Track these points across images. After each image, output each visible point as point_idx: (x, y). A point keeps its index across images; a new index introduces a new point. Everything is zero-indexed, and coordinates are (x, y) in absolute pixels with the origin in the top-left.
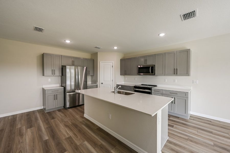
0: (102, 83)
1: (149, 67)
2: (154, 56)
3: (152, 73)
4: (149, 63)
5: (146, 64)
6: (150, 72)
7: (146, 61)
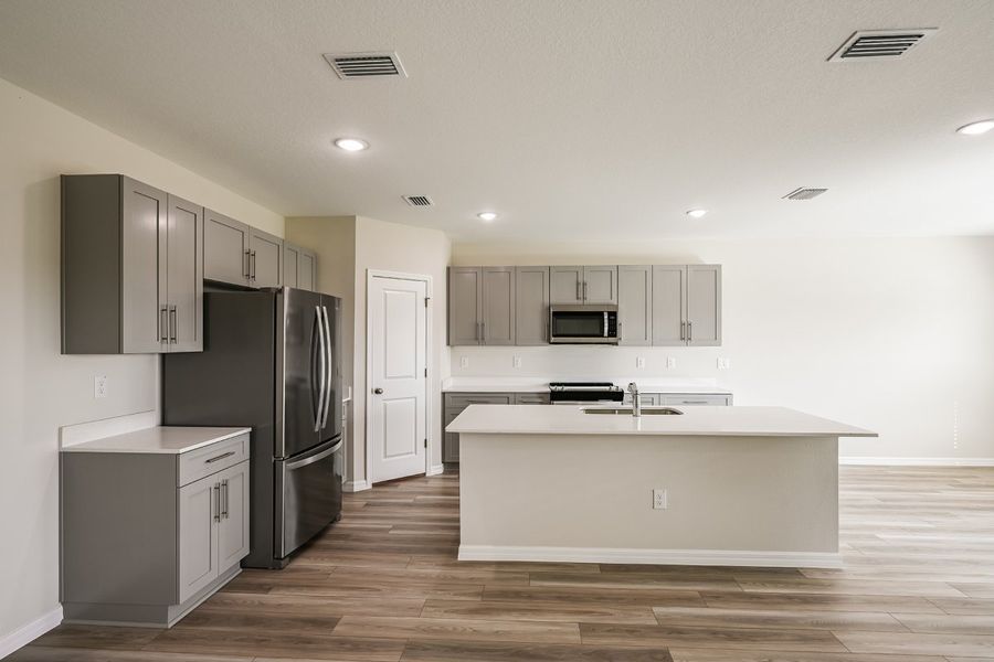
0: (377, 392)
1: (601, 314)
2: (615, 273)
3: (609, 336)
4: (597, 297)
5: (580, 302)
6: (606, 334)
7: (581, 287)
